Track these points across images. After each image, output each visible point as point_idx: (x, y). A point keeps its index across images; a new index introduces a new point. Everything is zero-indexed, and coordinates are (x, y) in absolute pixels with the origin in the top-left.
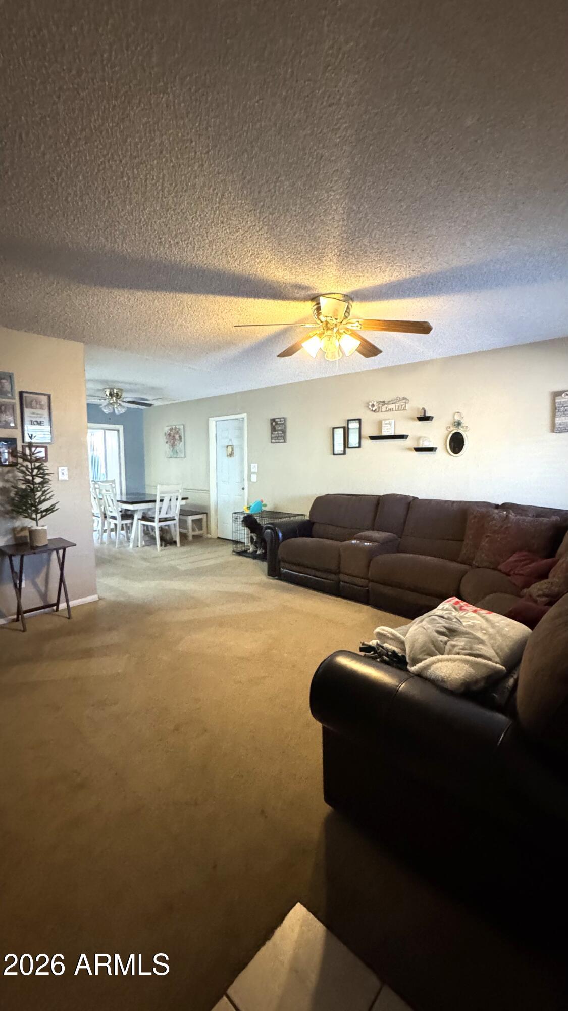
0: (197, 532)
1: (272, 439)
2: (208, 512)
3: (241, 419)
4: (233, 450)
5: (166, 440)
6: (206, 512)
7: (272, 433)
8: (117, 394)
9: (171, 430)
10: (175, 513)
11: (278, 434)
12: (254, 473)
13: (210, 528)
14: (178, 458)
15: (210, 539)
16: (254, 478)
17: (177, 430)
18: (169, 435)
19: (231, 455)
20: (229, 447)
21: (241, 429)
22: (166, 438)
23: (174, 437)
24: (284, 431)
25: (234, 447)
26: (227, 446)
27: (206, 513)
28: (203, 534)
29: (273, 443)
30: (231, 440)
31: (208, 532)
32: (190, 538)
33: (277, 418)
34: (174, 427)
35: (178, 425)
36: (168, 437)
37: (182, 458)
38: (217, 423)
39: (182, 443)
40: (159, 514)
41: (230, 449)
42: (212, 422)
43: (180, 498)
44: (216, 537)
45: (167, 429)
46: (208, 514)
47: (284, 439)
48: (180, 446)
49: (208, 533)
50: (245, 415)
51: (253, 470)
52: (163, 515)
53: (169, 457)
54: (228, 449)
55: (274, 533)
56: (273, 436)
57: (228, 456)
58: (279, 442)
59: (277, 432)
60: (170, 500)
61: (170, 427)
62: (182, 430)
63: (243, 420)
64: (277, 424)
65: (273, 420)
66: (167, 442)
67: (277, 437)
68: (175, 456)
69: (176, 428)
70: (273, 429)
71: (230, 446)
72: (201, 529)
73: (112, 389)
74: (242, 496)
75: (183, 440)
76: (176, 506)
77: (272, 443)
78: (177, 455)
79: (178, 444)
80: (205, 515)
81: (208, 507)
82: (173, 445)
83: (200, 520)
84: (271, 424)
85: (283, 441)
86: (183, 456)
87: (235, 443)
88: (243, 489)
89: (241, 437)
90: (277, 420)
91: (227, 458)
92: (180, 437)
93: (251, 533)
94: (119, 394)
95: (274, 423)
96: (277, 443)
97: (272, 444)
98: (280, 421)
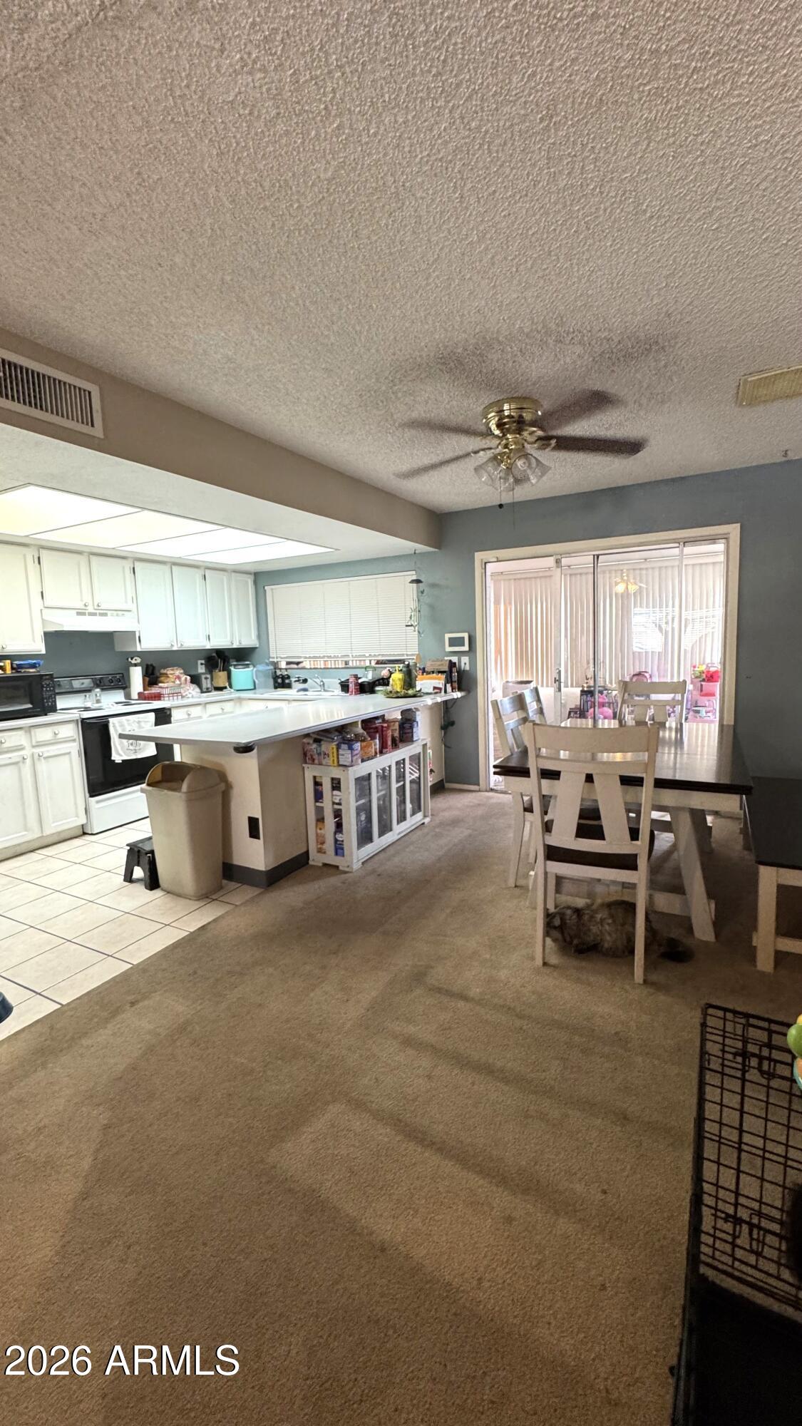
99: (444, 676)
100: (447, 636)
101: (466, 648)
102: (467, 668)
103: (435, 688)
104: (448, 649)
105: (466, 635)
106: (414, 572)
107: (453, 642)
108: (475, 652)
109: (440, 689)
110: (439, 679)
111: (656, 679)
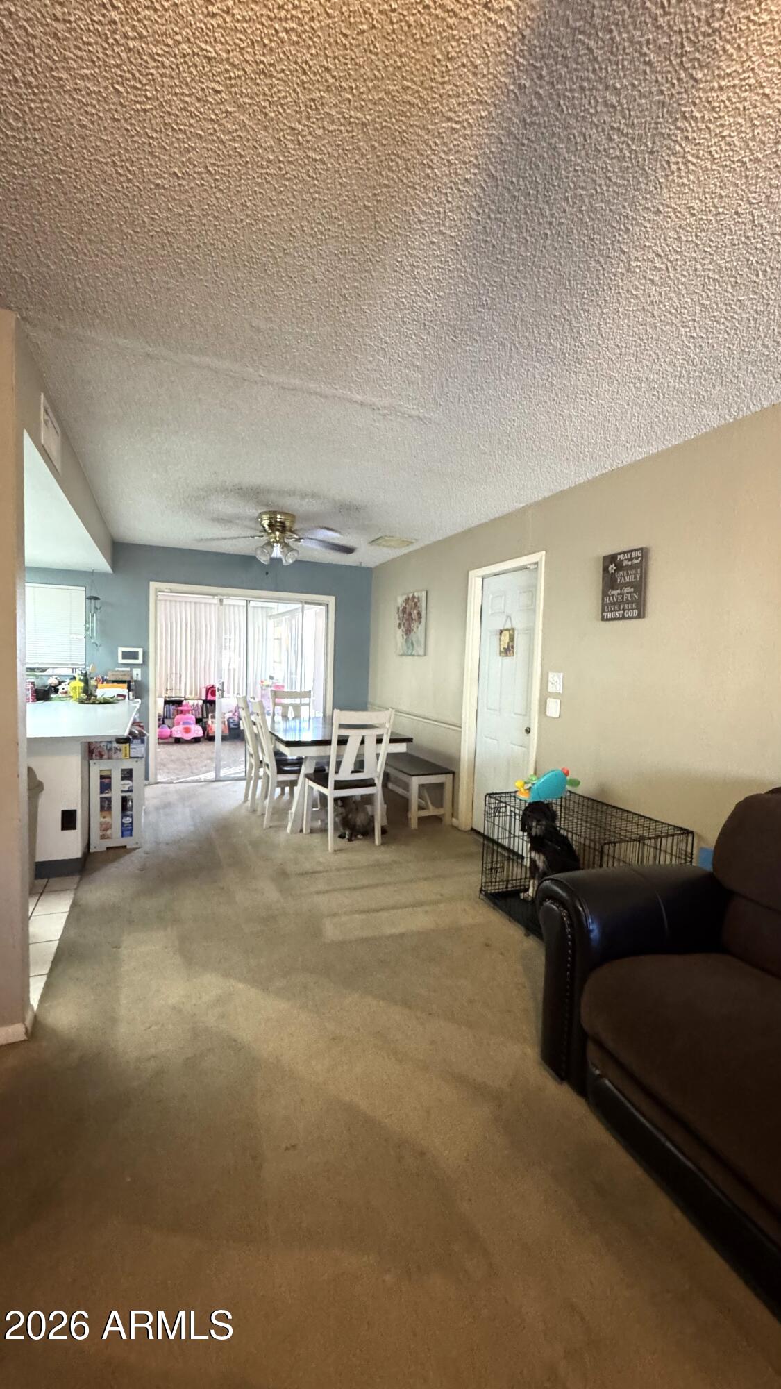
0: (432, 811)
1: (603, 611)
2: (456, 770)
3: (532, 567)
4: (512, 639)
5: (398, 622)
6: (453, 769)
7: (605, 594)
8: (282, 523)
9: (407, 601)
10: (375, 769)
11: (622, 594)
12: (555, 695)
13: (458, 808)
14: (413, 655)
15: (456, 828)
16: (553, 708)
17: (416, 600)
18: (404, 611)
19: (508, 651)
20: (505, 633)
21: (531, 590)
22: (399, 619)
23: (411, 615)
24: (640, 587)
25: (516, 632)
26: (501, 632)
27: (453, 773)
28: (443, 815)
29: (608, 620)
30: (509, 617)
31: (454, 814)
32: (414, 824)
33: (620, 554)
34: (411, 596)
35: (417, 591)
36: (401, 616)
37: (418, 656)
38: (485, 580)
39: (422, 627)
40: (337, 772)
41: (506, 637)
42: (475, 578)
43: (386, 739)
44: (469, 828)
45: (400, 600)
46: (456, 776)
47: (638, 608)
48: (419, 630)
49: (453, 816)
50: (540, 556)
51: (551, 689)
52: (346, 774)
53: (401, 652)
54: (502, 638)
55: (569, 917)
56: (607, 600)
57: (501, 652)
58: (624, 618)
59: (619, 591)
60: (363, 742)
61: (405, 597)
62: (424, 599)
63: (536, 569)
64: (619, 567)
65: (611, 559)
66: (400, 626)
67: (619, 605)
68: (410, 652)
69: (414, 597)
70: (610, 583)
71: (507, 630)
72: (439, 803)
73: (272, 514)
74: (526, 746)
75: (423, 620)
76: (378, 755)
77: (603, 619)
78: (413, 650)
79: (415, 629)
80: (450, 776)
81: (456, 760)
82: (408, 631)
83: (440, 786)
84: (605, 569)
85: (635, 613)
86: (421, 652)
87: (518, 623)
88: (528, 731)
89: (531, 609)
90: (621, 557)
91: (500, 658)
92: (419, 614)
93: (532, 849)
94: (288, 524)
95: (612, 568)
96: (619, 619)
97: (604, 623)
98: (631, 559)
99: (126, 685)
100: (121, 650)
101: (140, 661)
102: (140, 679)
103: (119, 695)
104: (121, 661)
105: (140, 651)
106: (84, 588)
107: (126, 655)
108: (148, 666)
109: (124, 696)
110: (123, 688)
111: (286, 689)
